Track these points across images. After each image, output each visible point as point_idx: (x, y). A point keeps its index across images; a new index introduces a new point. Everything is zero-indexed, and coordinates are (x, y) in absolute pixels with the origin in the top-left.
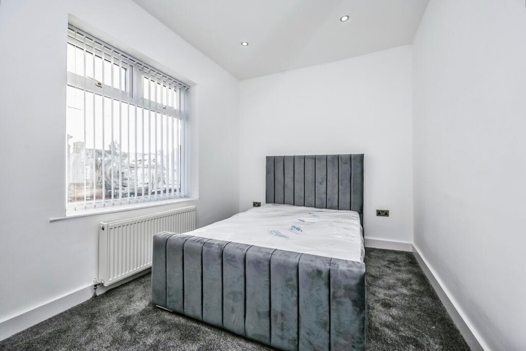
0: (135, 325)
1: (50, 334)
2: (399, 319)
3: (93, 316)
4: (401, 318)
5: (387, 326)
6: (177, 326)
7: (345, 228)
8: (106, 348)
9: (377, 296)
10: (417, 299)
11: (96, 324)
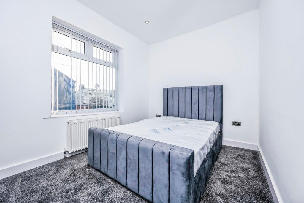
0: (77, 174)
1: (40, 172)
2: (231, 192)
3: (61, 166)
4: (232, 192)
5: (220, 195)
6: (96, 177)
7: (200, 130)
8: (60, 183)
9: (220, 176)
10: (249, 181)
11: (61, 170)
